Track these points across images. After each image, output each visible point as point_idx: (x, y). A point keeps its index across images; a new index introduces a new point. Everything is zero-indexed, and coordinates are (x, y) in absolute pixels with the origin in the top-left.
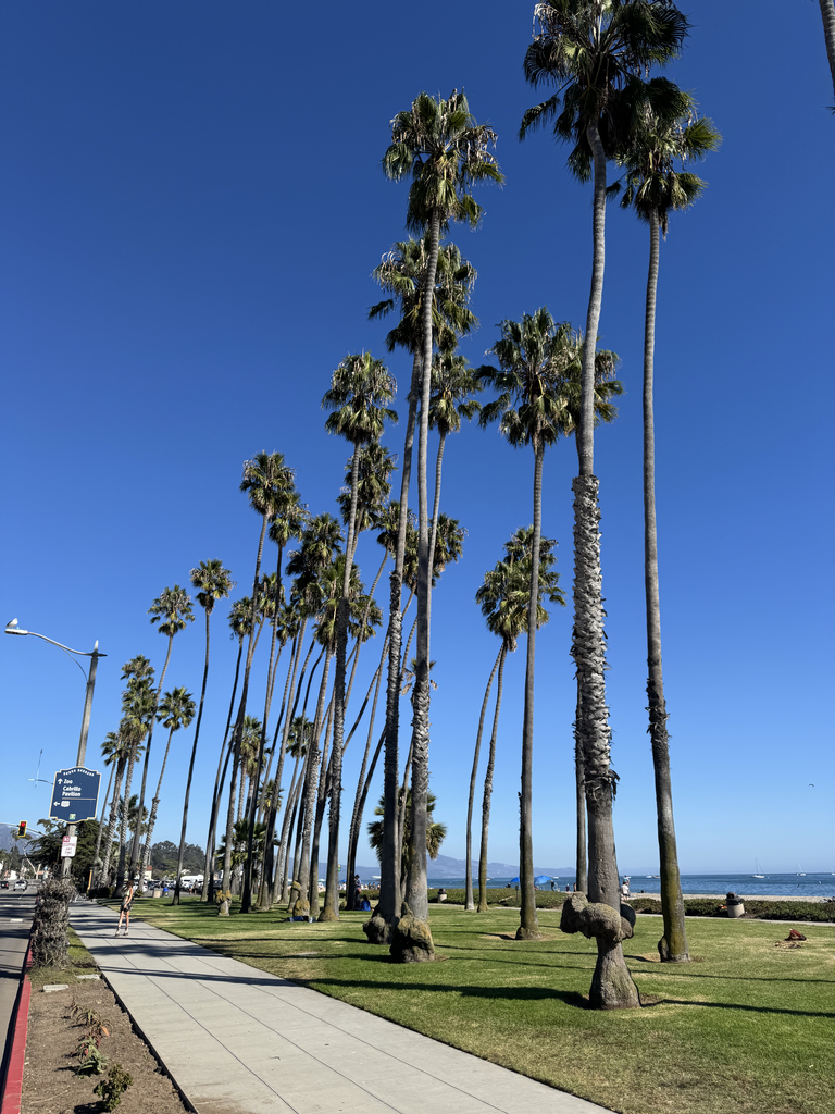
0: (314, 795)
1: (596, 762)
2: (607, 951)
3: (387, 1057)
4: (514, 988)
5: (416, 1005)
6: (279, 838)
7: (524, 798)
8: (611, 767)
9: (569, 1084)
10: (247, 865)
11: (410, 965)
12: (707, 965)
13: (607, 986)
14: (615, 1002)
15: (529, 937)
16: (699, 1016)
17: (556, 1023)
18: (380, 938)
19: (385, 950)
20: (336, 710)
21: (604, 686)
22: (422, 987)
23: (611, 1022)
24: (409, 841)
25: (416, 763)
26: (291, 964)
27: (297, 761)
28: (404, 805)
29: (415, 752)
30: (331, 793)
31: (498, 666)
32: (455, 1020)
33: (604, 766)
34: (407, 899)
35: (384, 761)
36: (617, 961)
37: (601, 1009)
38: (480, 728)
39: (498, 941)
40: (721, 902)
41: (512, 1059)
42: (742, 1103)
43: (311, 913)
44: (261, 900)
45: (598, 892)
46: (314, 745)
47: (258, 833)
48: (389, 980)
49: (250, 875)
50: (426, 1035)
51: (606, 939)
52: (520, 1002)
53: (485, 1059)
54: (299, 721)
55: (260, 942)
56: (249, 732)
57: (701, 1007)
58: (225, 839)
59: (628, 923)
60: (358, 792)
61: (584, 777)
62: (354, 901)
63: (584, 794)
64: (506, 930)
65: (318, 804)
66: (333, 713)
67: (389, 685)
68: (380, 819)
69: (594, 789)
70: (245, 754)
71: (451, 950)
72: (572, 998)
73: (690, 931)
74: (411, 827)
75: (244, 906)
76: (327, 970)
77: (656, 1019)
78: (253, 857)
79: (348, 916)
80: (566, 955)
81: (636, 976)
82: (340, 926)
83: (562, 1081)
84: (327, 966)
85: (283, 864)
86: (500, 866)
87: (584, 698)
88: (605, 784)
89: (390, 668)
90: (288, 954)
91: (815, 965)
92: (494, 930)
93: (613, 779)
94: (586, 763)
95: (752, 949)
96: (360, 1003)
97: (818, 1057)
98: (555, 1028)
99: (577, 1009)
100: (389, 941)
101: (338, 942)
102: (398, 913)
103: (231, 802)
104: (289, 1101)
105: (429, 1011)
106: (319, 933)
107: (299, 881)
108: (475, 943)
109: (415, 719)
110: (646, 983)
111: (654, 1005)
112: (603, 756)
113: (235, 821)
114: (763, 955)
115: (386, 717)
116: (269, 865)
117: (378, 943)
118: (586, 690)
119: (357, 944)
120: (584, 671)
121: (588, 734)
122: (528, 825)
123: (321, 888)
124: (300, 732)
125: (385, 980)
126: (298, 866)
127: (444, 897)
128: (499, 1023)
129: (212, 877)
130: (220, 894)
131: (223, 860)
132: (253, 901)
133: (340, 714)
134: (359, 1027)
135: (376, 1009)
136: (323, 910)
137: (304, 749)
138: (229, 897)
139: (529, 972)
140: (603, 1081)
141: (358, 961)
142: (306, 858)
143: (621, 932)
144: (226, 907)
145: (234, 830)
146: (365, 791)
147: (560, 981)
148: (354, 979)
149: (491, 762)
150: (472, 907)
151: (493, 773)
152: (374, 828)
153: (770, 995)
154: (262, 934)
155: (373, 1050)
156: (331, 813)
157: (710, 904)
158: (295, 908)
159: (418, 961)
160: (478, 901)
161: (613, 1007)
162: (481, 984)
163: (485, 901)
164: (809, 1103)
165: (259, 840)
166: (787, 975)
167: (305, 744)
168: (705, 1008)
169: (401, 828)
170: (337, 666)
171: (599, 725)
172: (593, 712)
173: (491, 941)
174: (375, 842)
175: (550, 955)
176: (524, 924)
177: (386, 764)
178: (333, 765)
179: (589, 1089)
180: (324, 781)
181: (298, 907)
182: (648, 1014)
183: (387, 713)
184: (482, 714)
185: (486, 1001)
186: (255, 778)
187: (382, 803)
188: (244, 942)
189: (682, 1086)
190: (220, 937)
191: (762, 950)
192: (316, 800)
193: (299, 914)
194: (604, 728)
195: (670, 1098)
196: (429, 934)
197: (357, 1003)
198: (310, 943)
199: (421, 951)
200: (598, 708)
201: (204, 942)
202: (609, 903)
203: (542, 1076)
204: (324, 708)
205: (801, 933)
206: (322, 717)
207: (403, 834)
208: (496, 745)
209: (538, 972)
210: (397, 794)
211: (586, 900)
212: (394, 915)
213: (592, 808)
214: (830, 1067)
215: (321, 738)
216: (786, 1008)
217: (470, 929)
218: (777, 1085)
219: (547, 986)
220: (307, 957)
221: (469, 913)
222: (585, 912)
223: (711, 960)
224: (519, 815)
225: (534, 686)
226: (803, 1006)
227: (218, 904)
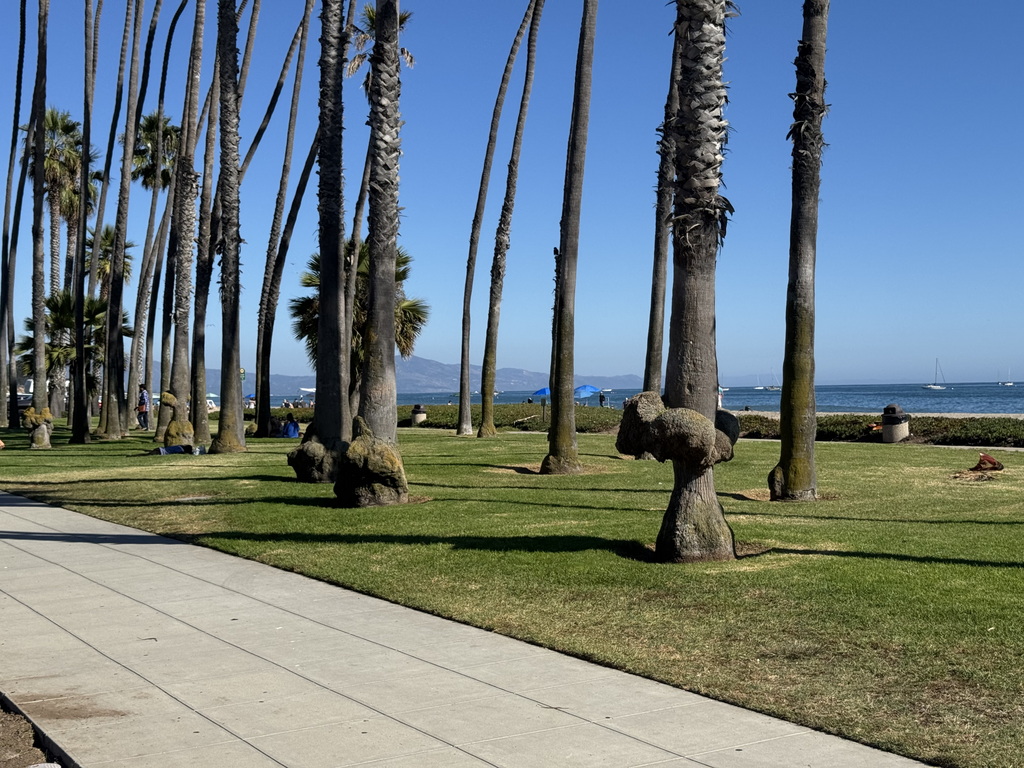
0: (191, 251)
1: (697, 183)
2: (689, 480)
3: (332, 632)
4: (538, 538)
5: (380, 563)
6: (131, 324)
7: (564, 256)
8: (721, 192)
9: (621, 658)
10: (76, 369)
11: (368, 510)
12: (844, 504)
13: (686, 531)
14: (697, 553)
15: (561, 469)
16: (826, 568)
17: (602, 581)
18: (316, 474)
19: (327, 490)
20: (223, 101)
21: (723, 48)
22: (388, 539)
23: (688, 579)
24: (363, 329)
25: (377, 192)
26: (167, 514)
27: (155, 195)
28: (355, 270)
29: (374, 174)
30: (222, 248)
31: (528, 26)
32: (444, 581)
33: (710, 189)
34: (361, 412)
35: (317, 190)
36: (705, 493)
37: (674, 562)
38: (492, 139)
39: (512, 476)
40: (873, 420)
41: (533, 629)
42: (882, 676)
43: (196, 442)
44: (107, 423)
45: (680, 392)
46: (184, 164)
47: (92, 315)
48: (334, 531)
49: (83, 386)
50: (396, 602)
51: (688, 461)
52: (546, 556)
53: (489, 629)
54: (153, 124)
55: (110, 484)
56: (57, 141)
57: (830, 557)
58: (31, 325)
59: (726, 439)
60: (271, 249)
61: (672, 209)
62: (267, 424)
63: (670, 238)
64: (525, 461)
65: (198, 267)
66: (217, 105)
67: (324, 52)
68: (312, 292)
69: (688, 228)
70: (54, 181)
71: (434, 490)
72: (629, 549)
73: (820, 459)
74: (367, 306)
75: (77, 433)
76: (229, 519)
77: (759, 574)
78: (85, 355)
79: (259, 446)
80: (621, 493)
81: (732, 518)
82: (248, 459)
83: (609, 654)
84: (230, 514)
85: (142, 368)
86: (517, 373)
87: (685, 70)
88: (708, 219)
89: (324, 18)
90: (160, 500)
91: (1013, 503)
92: (506, 461)
93: (723, 211)
94: (678, 184)
95: (917, 483)
96: (287, 563)
97: (1003, 617)
98: (601, 587)
99: (636, 563)
100: (331, 477)
101: (246, 482)
102: (347, 436)
103: (37, 260)
104: (175, 693)
105: (400, 570)
106: (211, 470)
107: (172, 391)
108: (474, 479)
109: (374, 113)
110: (746, 527)
111: (757, 555)
112: (710, 173)
113: (47, 294)
114: (932, 490)
115: (318, 110)
116: (116, 365)
117: (313, 481)
118: (691, 55)
119: (278, 483)
120: (690, 19)
121: (687, 134)
122: (569, 297)
123: (212, 406)
124: (155, 143)
125: (327, 532)
126: (168, 369)
127: (422, 417)
128: (512, 583)
129: (13, 390)
130: (31, 414)
131: (30, 361)
132: (93, 426)
133: (232, 107)
134: (287, 594)
135: (315, 571)
136: (216, 438)
137: (165, 175)
138: (48, 420)
139: (562, 517)
140: (672, 653)
141: (281, 507)
142: (183, 353)
143: (714, 452)
144: (44, 435)
145: (47, 311)
146: (284, 247)
147: (609, 527)
148: (275, 531)
149: (508, 198)
150: (469, 430)
151: (513, 217)
152: (302, 307)
153: (939, 541)
154: (114, 473)
155: (311, 624)
156: (223, 281)
157: (855, 422)
158: (167, 434)
159: (380, 504)
160: (479, 424)
161: (693, 559)
162: (485, 532)
163: (491, 422)
164: (982, 674)
165: (94, 328)
166: (968, 515)
167: (166, 165)
168: (835, 558)
169: (350, 307)
170: (221, 16)
171: (709, 118)
172: (699, 95)
173: (502, 476)
174: (303, 330)
175: (596, 494)
176: (555, 450)
177: (320, 195)
178: (223, 200)
179: (651, 663)
180: (207, 228)
181: (173, 432)
182: (745, 567)
183: (322, 104)
184: (496, 114)
185: (493, 556)
186: (77, 225)
187: (314, 267)
188: (81, 485)
189: (793, 657)
190: (39, 478)
191: (932, 483)
192: (194, 258)
193: (175, 442)
194: (715, 123)
195: (773, 672)
196: (399, 464)
197: (282, 564)
198: (198, 484)
199: (386, 490)
200: (709, 89)
201: (10, 486)
202: (698, 408)
203: (579, 649)
204: (200, 97)
205: (996, 460)
206: (198, 113)
207: (352, 317)
208: (520, 169)
209: (576, 517)
210: (342, 252)
211: (661, 405)
212: (339, 438)
213: (683, 260)
214: (1019, 629)
215: (197, 153)
216: (962, 557)
217: (464, 460)
218: (937, 654)
219: (591, 533)
220: (194, 504)
221: (464, 439)
222: (659, 423)
223: (851, 497)
224: (554, 285)
225: (595, 58)
226: (988, 554)
227: (30, 430)
